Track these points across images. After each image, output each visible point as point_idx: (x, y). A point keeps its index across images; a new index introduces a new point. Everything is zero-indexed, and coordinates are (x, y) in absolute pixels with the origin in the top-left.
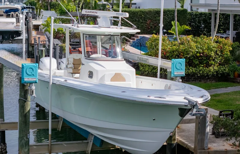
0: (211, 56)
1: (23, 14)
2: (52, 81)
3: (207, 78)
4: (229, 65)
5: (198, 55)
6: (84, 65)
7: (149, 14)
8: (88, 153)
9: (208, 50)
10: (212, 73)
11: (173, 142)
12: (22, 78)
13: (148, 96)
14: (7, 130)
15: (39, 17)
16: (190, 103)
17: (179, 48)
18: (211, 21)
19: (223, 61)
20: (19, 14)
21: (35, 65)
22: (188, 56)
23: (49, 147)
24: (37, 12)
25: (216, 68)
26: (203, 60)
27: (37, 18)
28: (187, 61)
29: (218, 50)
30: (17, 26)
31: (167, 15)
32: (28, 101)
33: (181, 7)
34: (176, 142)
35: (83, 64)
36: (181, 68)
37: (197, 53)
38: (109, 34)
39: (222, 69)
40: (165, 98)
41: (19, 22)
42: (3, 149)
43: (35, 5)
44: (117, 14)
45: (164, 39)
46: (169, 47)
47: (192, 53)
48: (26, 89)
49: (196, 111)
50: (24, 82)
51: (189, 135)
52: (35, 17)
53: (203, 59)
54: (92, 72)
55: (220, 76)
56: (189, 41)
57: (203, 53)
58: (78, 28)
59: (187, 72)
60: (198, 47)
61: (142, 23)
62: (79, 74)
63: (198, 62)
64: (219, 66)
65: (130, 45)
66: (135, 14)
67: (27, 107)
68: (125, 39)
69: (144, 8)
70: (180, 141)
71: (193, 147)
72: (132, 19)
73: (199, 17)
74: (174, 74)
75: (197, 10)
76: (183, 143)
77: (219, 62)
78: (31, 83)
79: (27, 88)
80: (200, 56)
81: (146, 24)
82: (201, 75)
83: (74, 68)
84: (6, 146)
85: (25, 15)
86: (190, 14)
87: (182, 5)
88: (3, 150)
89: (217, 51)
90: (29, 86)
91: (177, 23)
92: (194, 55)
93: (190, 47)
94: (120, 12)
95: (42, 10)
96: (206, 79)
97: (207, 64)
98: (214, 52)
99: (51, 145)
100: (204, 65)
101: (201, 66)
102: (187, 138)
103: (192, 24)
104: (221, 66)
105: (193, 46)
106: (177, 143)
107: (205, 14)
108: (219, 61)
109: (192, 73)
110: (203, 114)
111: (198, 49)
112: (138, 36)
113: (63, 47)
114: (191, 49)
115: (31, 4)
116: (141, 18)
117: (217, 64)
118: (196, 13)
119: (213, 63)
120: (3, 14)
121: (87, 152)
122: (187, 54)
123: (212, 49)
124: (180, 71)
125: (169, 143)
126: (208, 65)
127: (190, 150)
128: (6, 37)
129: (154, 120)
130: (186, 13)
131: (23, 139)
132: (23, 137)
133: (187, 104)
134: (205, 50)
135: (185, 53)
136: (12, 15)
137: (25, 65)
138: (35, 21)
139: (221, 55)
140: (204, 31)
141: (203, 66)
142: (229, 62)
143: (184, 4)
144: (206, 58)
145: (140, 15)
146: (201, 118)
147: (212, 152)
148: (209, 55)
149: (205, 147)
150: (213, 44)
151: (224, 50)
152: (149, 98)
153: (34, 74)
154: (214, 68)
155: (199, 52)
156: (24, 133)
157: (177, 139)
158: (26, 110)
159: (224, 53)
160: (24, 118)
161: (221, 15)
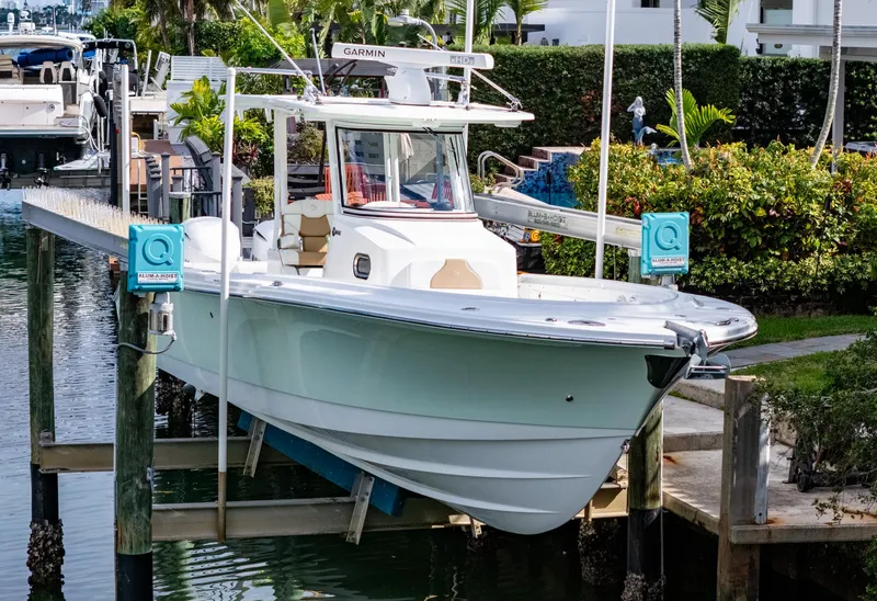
0: (807, 219)
1: (89, 69)
2: (230, 289)
3: (793, 298)
5: (761, 212)
6: (339, 233)
7: (590, 68)
8: (355, 539)
9: (796, 195)
10: (815, 278)
11: (648, 506)
12: (130, 273)
13: (549, 320)
14: (64, 470)
15: (150, 82)
16: (683, 339)
17: (690, 189)
19: (852, 237)
20: (76, 68)
21: (175, 230)
22: (723, 219)
23: (217, 517)
24: (143, 62)
25: (827, 262)
26: (777, 234)
27: (144, 88)
28: (720, 238)
29: (837, 196)
30: (65, 116)
31: (661, 70)
32: (150, 353)
33: (716, 38)
34: (660, 504)
35: (336, 233)
36: (673, 245)
37: (755, 208)
38: (426, 126)
39: (850, 265)
40: (603, 325)
41: (74, 102)
42: (51, 539)
43: (133, 35)
44: (452, 57)
46: (651, 185)
47: (739, 206)
48: (142, 312)
49: (701, 364)
50: (137, 287)
51: (710, 483)
52: (136, 84)
53: (776, 228)
54: (367, 256)
55: (841, 290)
56: (726, 163)
57: (778, 207)
58: (318, 107)
59: (721, 277)
60: (762, 186)
61: (561, 100)
62: (321, 269)
63: (760, 242)
64: (838, 257)
65: (516, 186)
66: (534, 64)
67: (144, 375)
68: (495, 166)
69: (571, 45)
70: (676, 502)
71: (716, 516)
72: (521, 86)
73: (785, 79)
74: (649, 266)
75: (778, 51)
76: (684, 507)
77: (837, 240)
78: (161, 292)
79: (145, 308)
80: (769, 218)
81: (579, 107)
82: (770, 289)
83: (304, 250)
84: (61, 531)
85: (101, 75)
86: (752, 65)
87: (719, 32)
88: (50, 543)
89: (829, 199)
90: (153, 302)
92: (746, 215)
93: (731, 186)
94: (469, 52)
95: (163, 55)
96: (791, 301)
97: (796, 249)
98: (819, 203)
99: (226, 508)
100: (782, 252)
101: (770, 255)
102: (701, 493)
103: (758, 105)
104: (848, 257)
105: (740, 181)
106: (664, 508)
107: (810, 66)
108: (841, 238)
109: (736, 280)
110: (723, 372)
111: (759, 193)
112: (546, 153)
113: (256, 192)
114: (732, 190)
115: (113, 30)
116: (558, 82)
117: (833, 247)
118: (774, 62)
119: (818, 243)
120: (11, 68)
121: (348, 538)
122: (720, 211)
123: (811, 192)
125: (636, 510)
126: (798, 252)
127: (707, 528)
128: (24, 162)
129: (569, 400)
130: (734, 63)
131: (131, 483)
132: (130, 477)
133: (671, 341)
134: (786, 195)
135: (711, 206)
136: (48, 71)
137: (139, 230)
138: (137, 97)
139: (846, 215)
140: (806, 131)
141: (777, 253)
143: (726, 27)
144: (791, 227)
145: (554, 71)
146: (742, 413)
147: (782, 531)
148: (802, 215)
149: (757, 514)
150: (817, 174)
151: (860, 195)
152: (549, 324)
153: (172, 261)
154: (822, 263)
155: (762, 204)
156: (135, 463)
157: (665, 494)
158: (141, 383)
159: (858, 209)
160: (135, 411)
161: (872, 71)
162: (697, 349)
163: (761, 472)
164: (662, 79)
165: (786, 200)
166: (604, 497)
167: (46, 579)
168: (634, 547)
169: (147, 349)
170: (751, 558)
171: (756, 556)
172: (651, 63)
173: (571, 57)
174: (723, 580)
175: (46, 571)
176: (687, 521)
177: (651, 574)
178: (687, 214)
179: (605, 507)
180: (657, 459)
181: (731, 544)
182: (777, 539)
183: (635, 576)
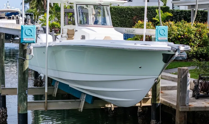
0: (191, 38)
1: (22, 17)
4: (207, 47)
5: (179, 37)
6: (77, 31)
7: (135, 11)
8: (81, 111)
9: (188, 33)
10: (193, 53)
11: (157, 102)
14: (7, 95)
15: (37, 22)
16: (173, 48)
18: (191, 18)
19: (201, 43)
20: (19, 16)
22: (170, 38)
23: (45, 104)
24: (35, 18)
25: (195, 49)
26: (183, 42)
29: (198, 33)
31: (152, 12)
32: (27, 60)
33: (164, 5)
34: (160, 102)
37: (178, 35)
39: (201, 50)
41: (19, 23)
42: (4, 112)
45: (149, 24)
47: (174, 35)
48: (25, 49)
49: (179, 55)
50: (23, 42)
51: (172, 97)
52: (33, 23)
53: (183, 41)
54: (84, 36)
55: (199, 56)
56: (171, 25)
57: (184, 35)
60: (180, 30)
61: (129, 18)
64: (198, 48)
66: (123, 10)
67: (25, 66)
69: (131, 6)
70: (164, 101)
71: (175, 104)
73: (180, 14)
76: (166, 103)
77: (198, 44)
78: (30, 43)
79: (25, 48)
80: (181, 38)
84: (7, 110)
86: (172, 11)
88: (4, 113)
89: (196, 33)
90: (28, 46)
91: (160, 11)
92: (176, 37)
95: (40, 16)
98: (193, 34)
99: (47, 102)
102: (170, 99)
104: (200, 48)
105: (174, 29)
107: (185, 12)
108: (198, 43)
110: (185, 57)
111: (179, 32)
114: (173, 31)
116: (128, 14)
117: (196, 45)
118: (177, 11)
119: (193, 44)
120: (5, 16)
121: (79, 110)
122: (169, 36)
123: (192, 32)
124: (163, 37)
125: (154, 103)
127: (173, 107)
128: (7, 37)
129: (140, 68)
131: (22, 94)
133: (170, 49)
134: (186, 32)
136: (13, 17)
137: (24, 26)
139: (200, 38)
142: (207, 44)
143: (166, 3)
144: (187, 40)
145: (127, 12)
146: (182, 77)
147: (193, 108)
148: (189, 37)
149: (186, 103)
150: (193, 28)
151: (203, 33)
152: (135, 45)
153: (32, 35)
154: (194, 49)
155: (180, 35)
156: (23, 89)
157: (161, 100)
158: (25, 68)
159: (202, 36)
160: (23, 75)
161: (200, 13)
162: (177, 51)
163: (187, 92)
164: (152, 14)
165: (186, 34)
166: (145, 100)
167: (3, 122)
168: (153, 113)
169: (26, 59)
170: (185, 115)
171: (186, 114)
172: (149, 10)
173: (131, 8)
174: (177, 121)
175: (3, 120)
176: (167, 106)
177: (157, 120)
178: (167, 26)
179: (145, 103)
180: (159, 90)
181: (180, 111)
182: (192, 110)
183: (153, 120)
